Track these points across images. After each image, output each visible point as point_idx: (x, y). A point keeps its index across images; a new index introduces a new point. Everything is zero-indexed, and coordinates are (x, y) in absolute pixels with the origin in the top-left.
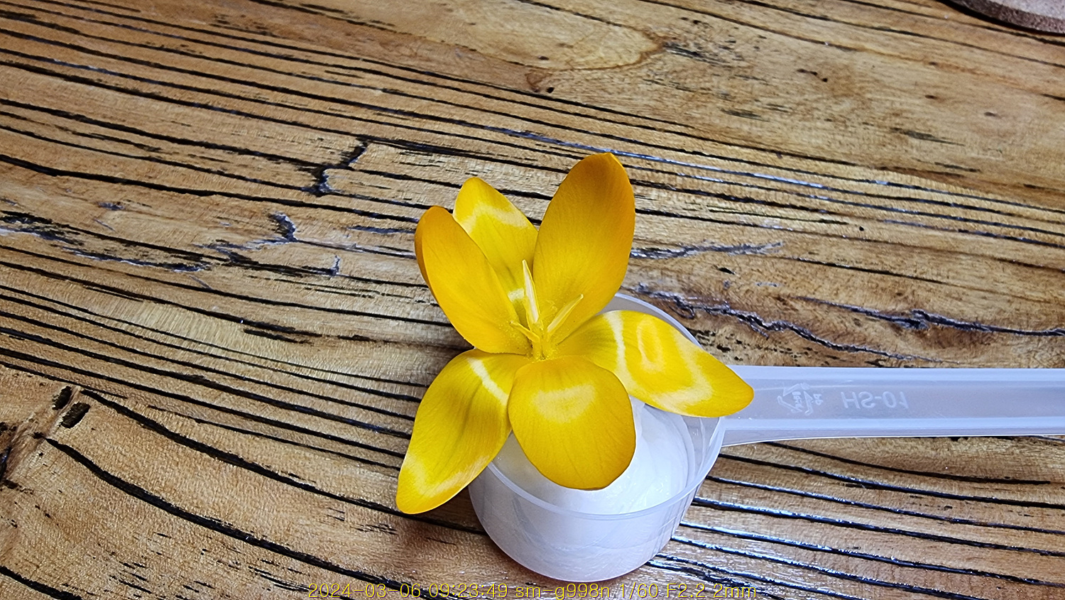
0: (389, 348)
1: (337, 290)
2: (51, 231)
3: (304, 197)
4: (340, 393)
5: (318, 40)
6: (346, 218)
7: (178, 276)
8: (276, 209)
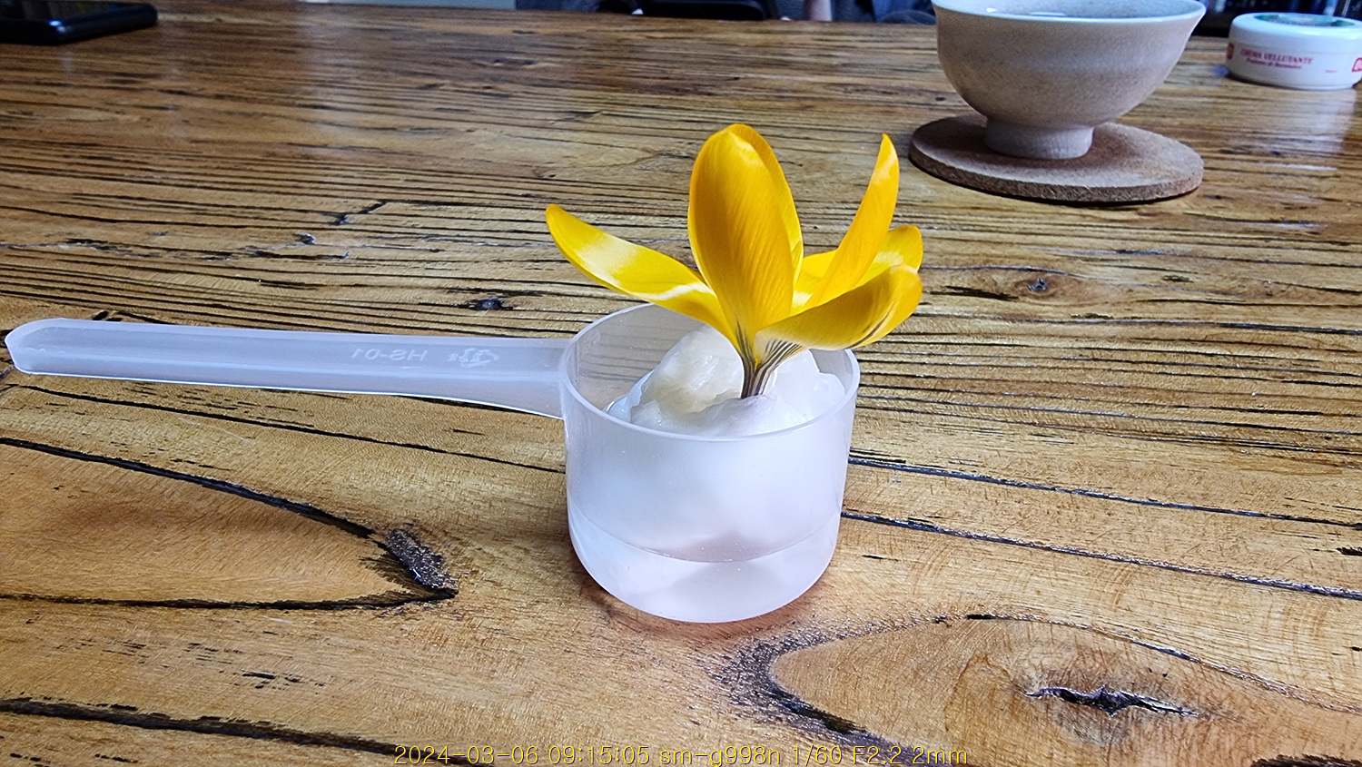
0: (383, 289)
1: (344, 265)
2: (104, 246)
3: (326, 226)
4: (336, 309)
5: (354, 160)
6: (358, 234)
7: (210, 262)
8: (298, 232)
